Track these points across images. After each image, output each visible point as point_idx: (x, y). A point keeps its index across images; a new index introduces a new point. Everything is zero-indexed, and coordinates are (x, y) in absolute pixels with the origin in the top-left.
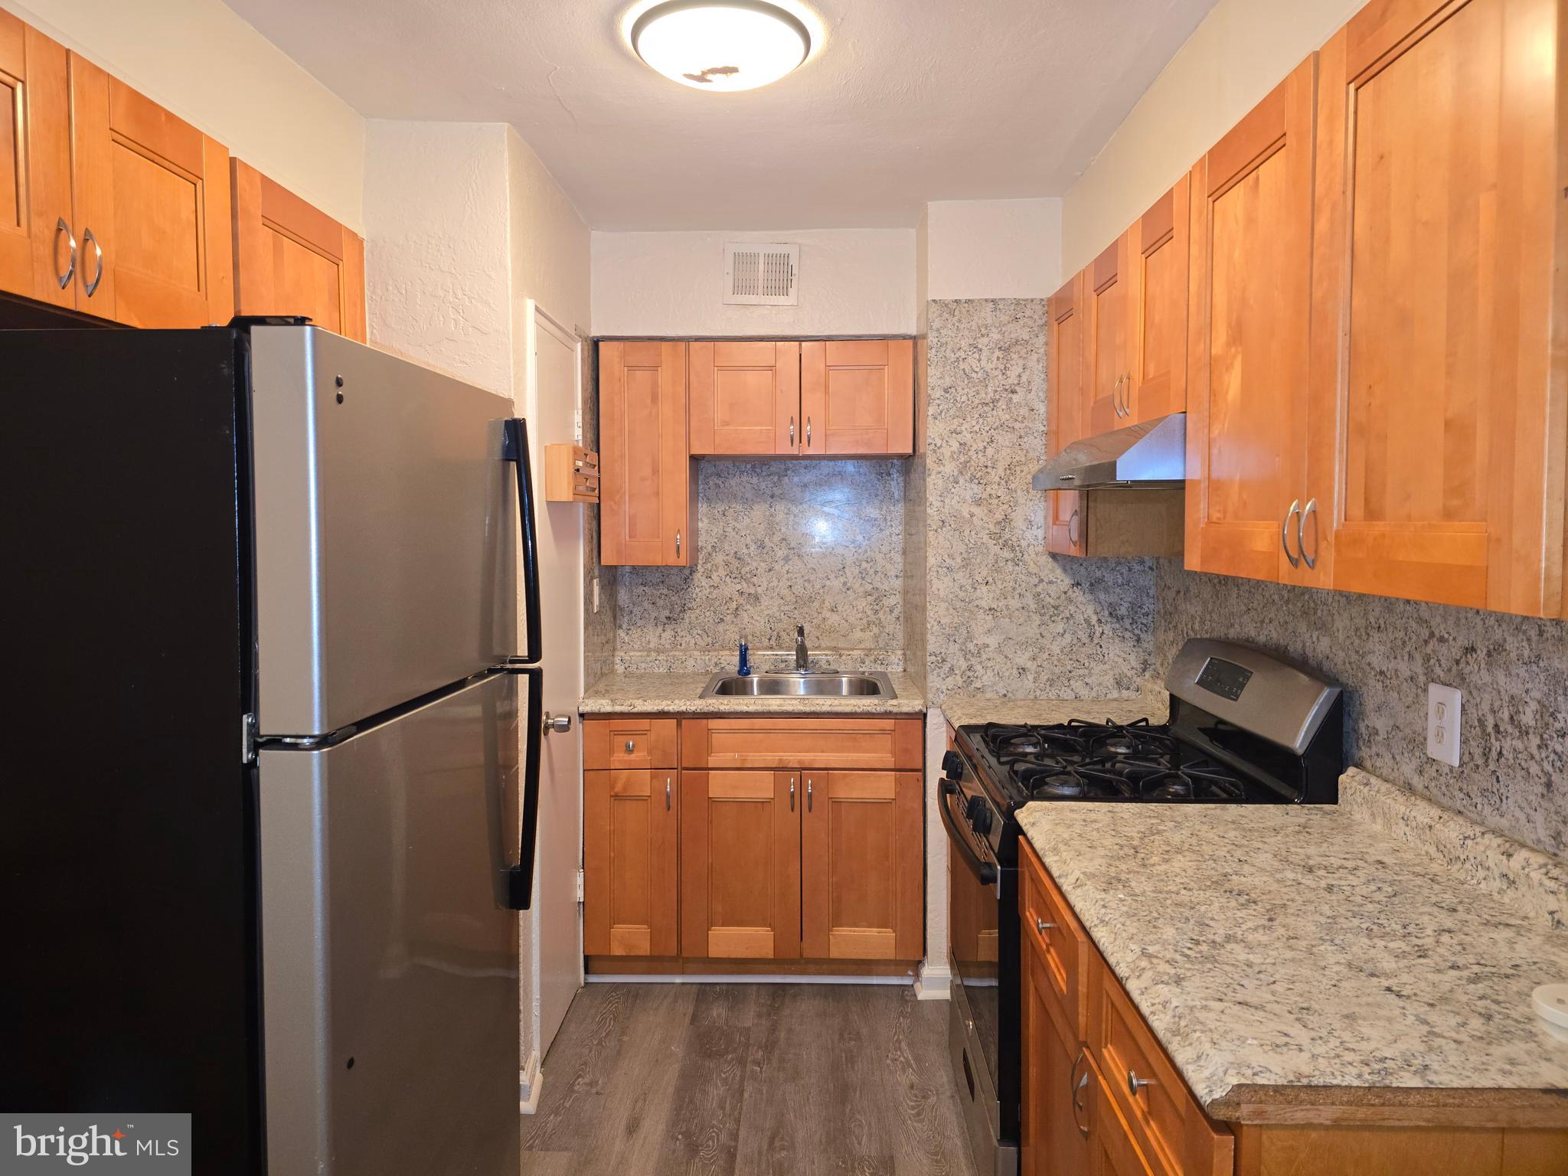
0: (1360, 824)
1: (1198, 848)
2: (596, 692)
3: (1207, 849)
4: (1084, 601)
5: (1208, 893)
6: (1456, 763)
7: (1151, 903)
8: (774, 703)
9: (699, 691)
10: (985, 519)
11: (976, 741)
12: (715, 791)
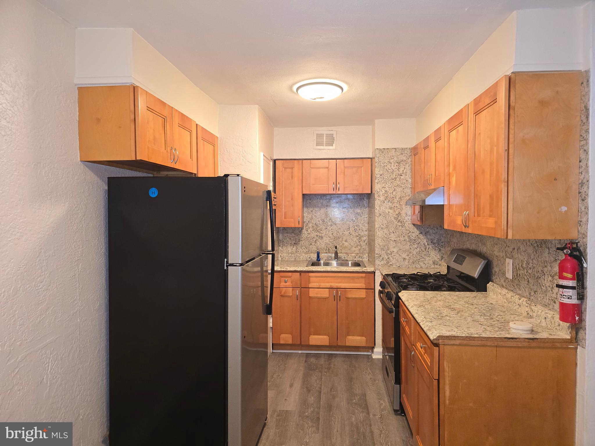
0: (490, 296)
1: (445, 300)
4: (423, 238)
5: (444, 308)
6: (512, 278)
7: (429, 310)
8: (328, 268)
9: (306, 265)
10: (393, 213)
11: (390, 279)
12: (311, 295)
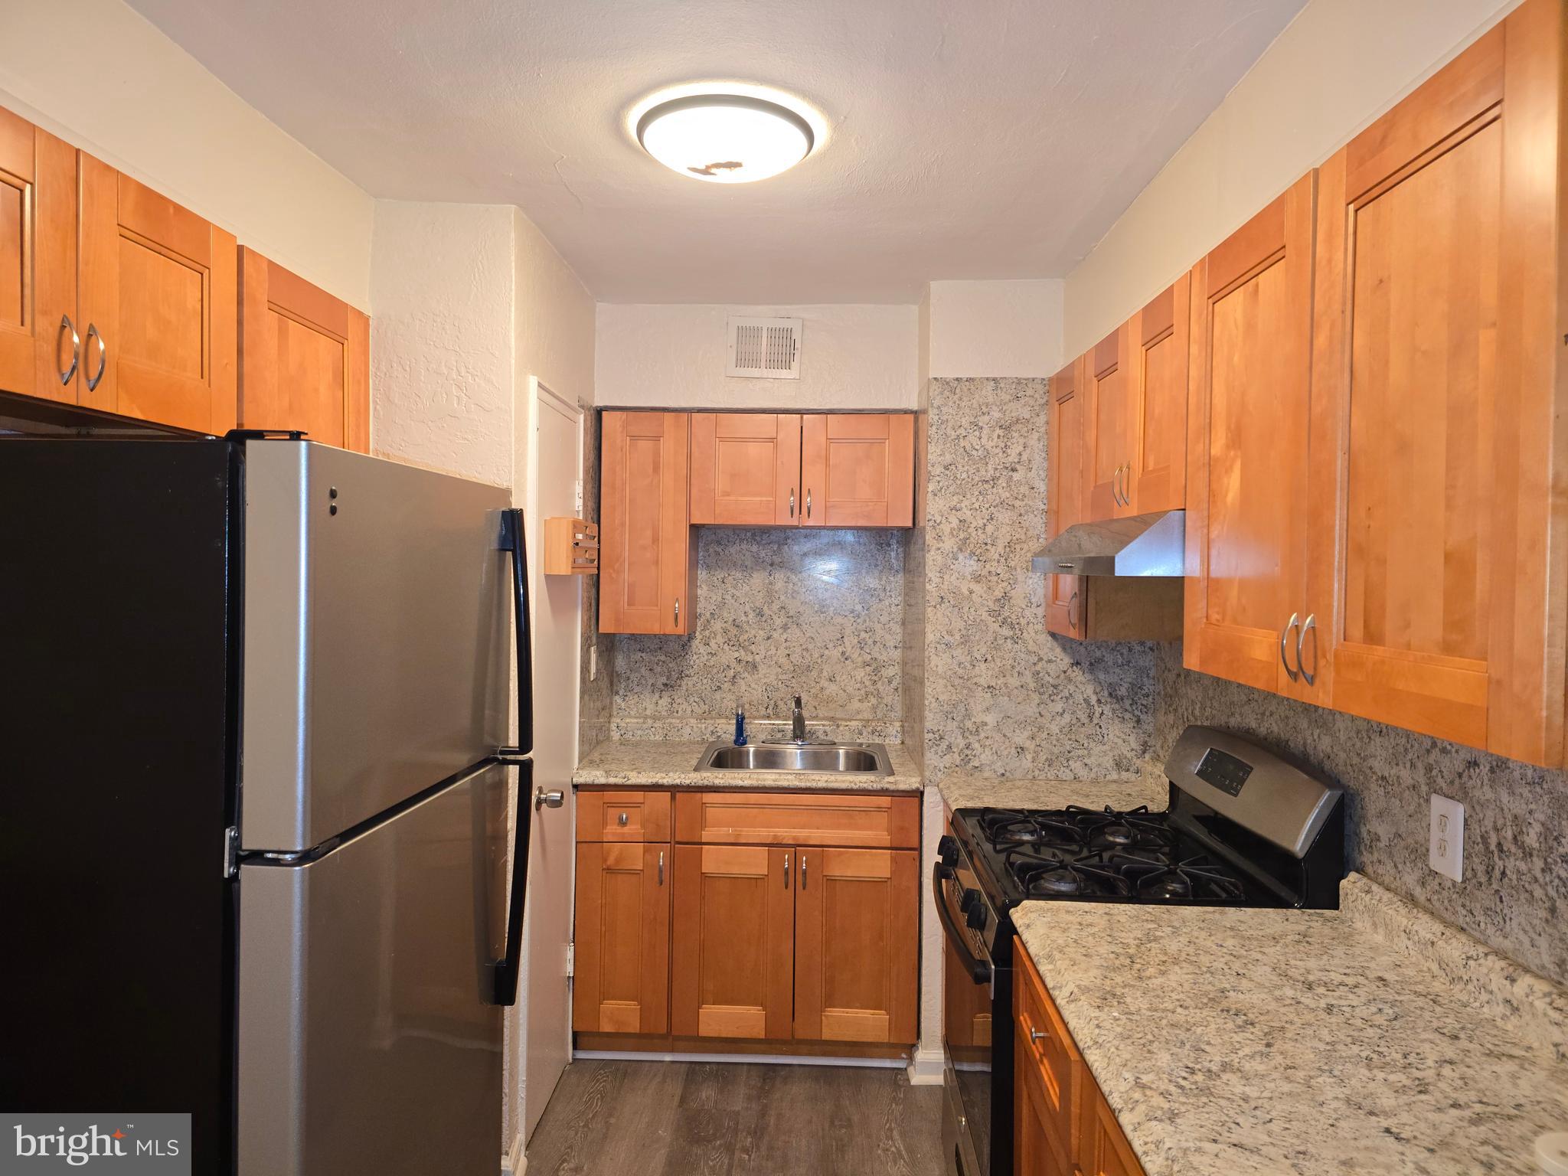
0: (1361, 934)
1: (1195, 959)
2: (591, 762)
3: (1205, 960)
4: (1084, 680)
5: (1205, 1013)
6: (1459, 879)
7: (1145, 1023)
8: (769, 777)
9: (694, 762)
10: (984, 595)
11: (971, 826)
12: (708, 867)
